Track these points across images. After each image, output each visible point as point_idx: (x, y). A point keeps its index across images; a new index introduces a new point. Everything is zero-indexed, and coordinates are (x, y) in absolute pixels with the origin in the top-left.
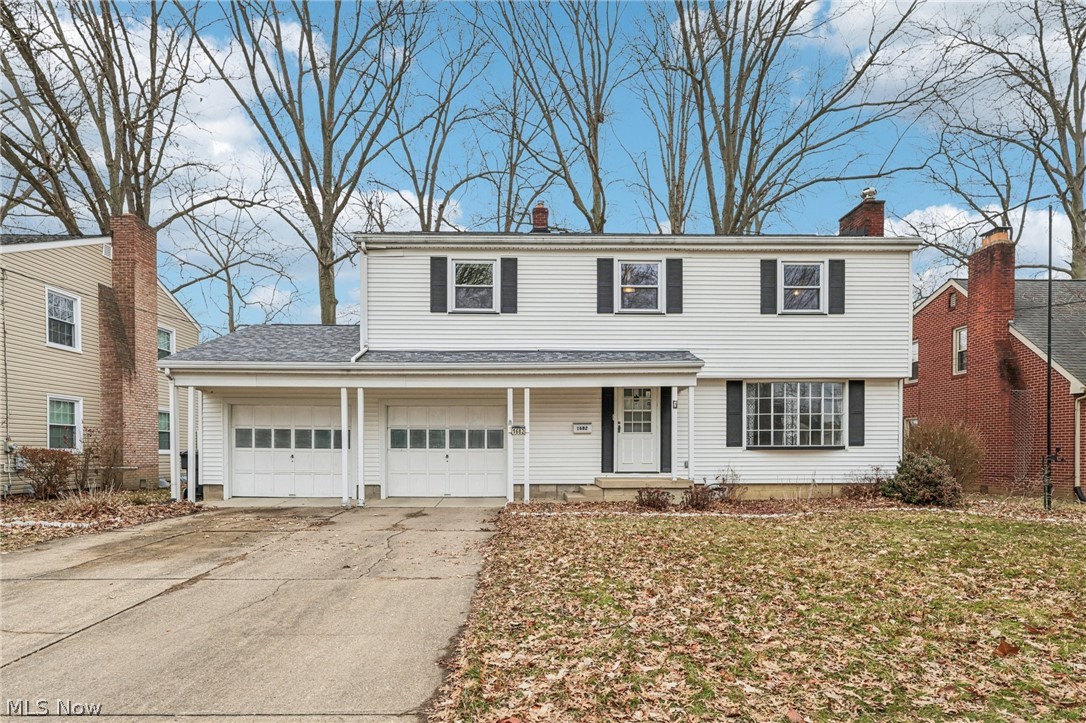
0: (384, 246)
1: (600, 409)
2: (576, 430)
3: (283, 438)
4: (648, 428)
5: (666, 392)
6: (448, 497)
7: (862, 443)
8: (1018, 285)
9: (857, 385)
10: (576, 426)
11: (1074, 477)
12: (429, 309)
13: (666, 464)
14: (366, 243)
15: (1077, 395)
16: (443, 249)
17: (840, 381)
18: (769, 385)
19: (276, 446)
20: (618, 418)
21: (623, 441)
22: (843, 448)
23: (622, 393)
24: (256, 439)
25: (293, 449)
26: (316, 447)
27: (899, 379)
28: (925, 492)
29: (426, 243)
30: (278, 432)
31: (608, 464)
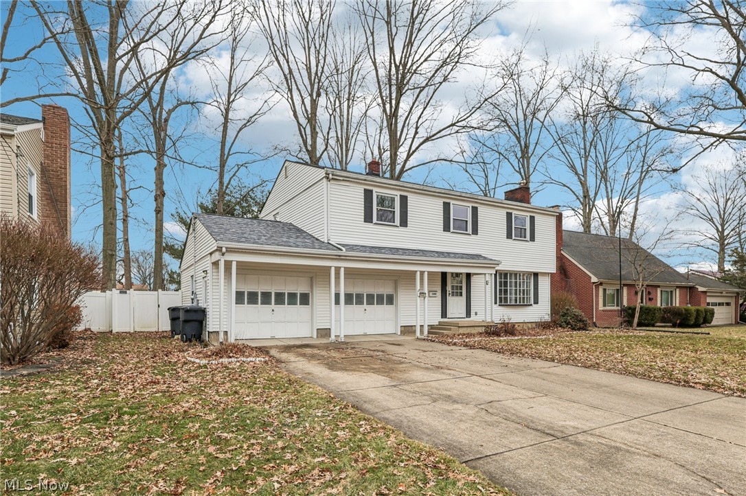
0: (341, 178)
1: (440, 284)
2: (431, 295)
3: (266, 298)
4: (461, 295)
5: (469, 276)
6: (365, 335)
7: (537, 303)
8: (564, 232)
9: (536, 275)
10: (431, 293)
11: (593, 317)
12: (363, 220)
13: (468, 314)
14: (333, 175)
15: (594, 283)
16: (372, 185)
17: (529, 274)
18: (507, 274)
19: (262, 304)
20: (449, 288)
21: (451, 300)
22: (531, 305)
23: (450, 275)
24: (248, 299)
25: (273, 306)
26: (288, 304)
27: (549, 273)
28: (580, 325)
29: (365, 180)
30: (263, 294)
31: (444, 314)
